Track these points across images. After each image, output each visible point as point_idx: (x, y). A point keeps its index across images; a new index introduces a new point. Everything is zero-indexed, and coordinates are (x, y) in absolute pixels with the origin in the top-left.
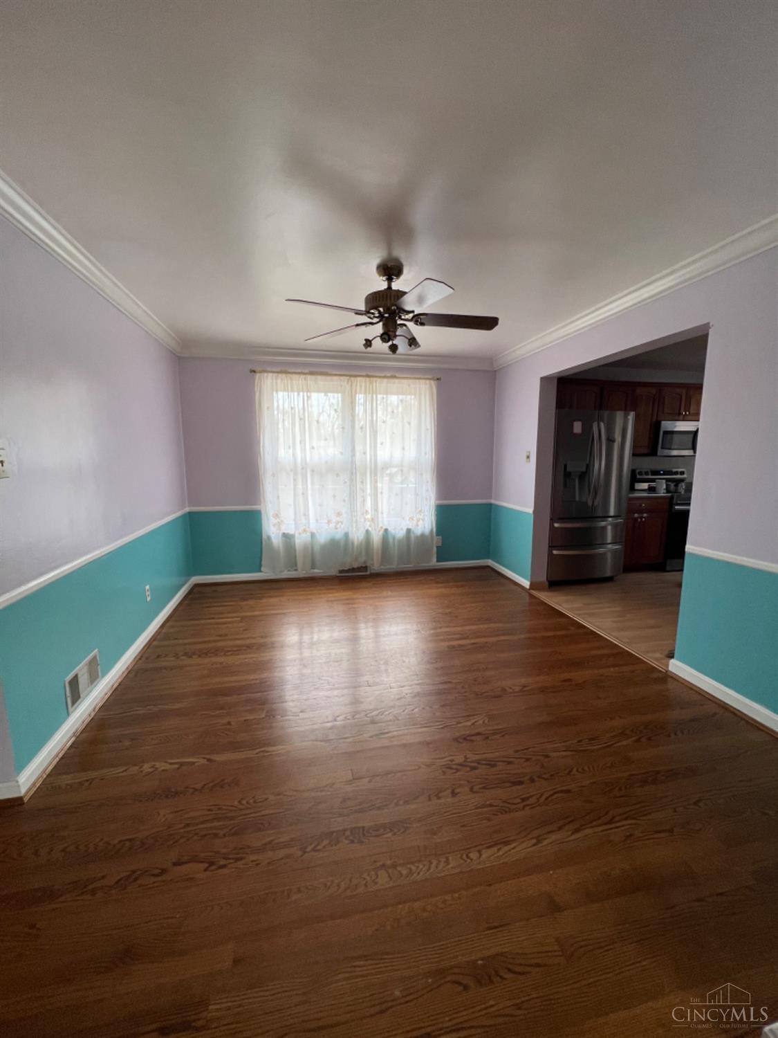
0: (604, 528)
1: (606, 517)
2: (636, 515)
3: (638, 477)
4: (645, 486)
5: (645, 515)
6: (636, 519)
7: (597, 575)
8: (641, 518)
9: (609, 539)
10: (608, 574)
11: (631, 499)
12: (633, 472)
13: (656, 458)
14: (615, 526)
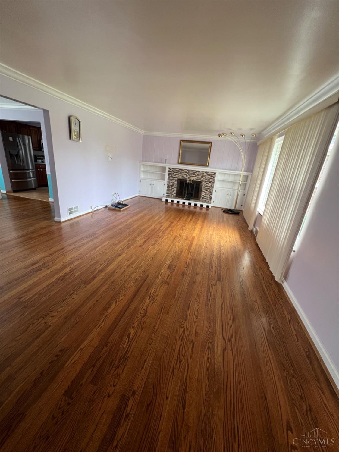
0: (29, 173)
1: (29, 169)
2: (39, 169)
3: (38, 157)
4: (40, 161)
5: (42, 169)
6: (39, 171)
7: (30, 188)
8: (41, 170)
9: (32, 176)
10: (34, 187)
11: (35, 164)
12: (35, 156)
13: (41, 152)
14: (33, 172)
